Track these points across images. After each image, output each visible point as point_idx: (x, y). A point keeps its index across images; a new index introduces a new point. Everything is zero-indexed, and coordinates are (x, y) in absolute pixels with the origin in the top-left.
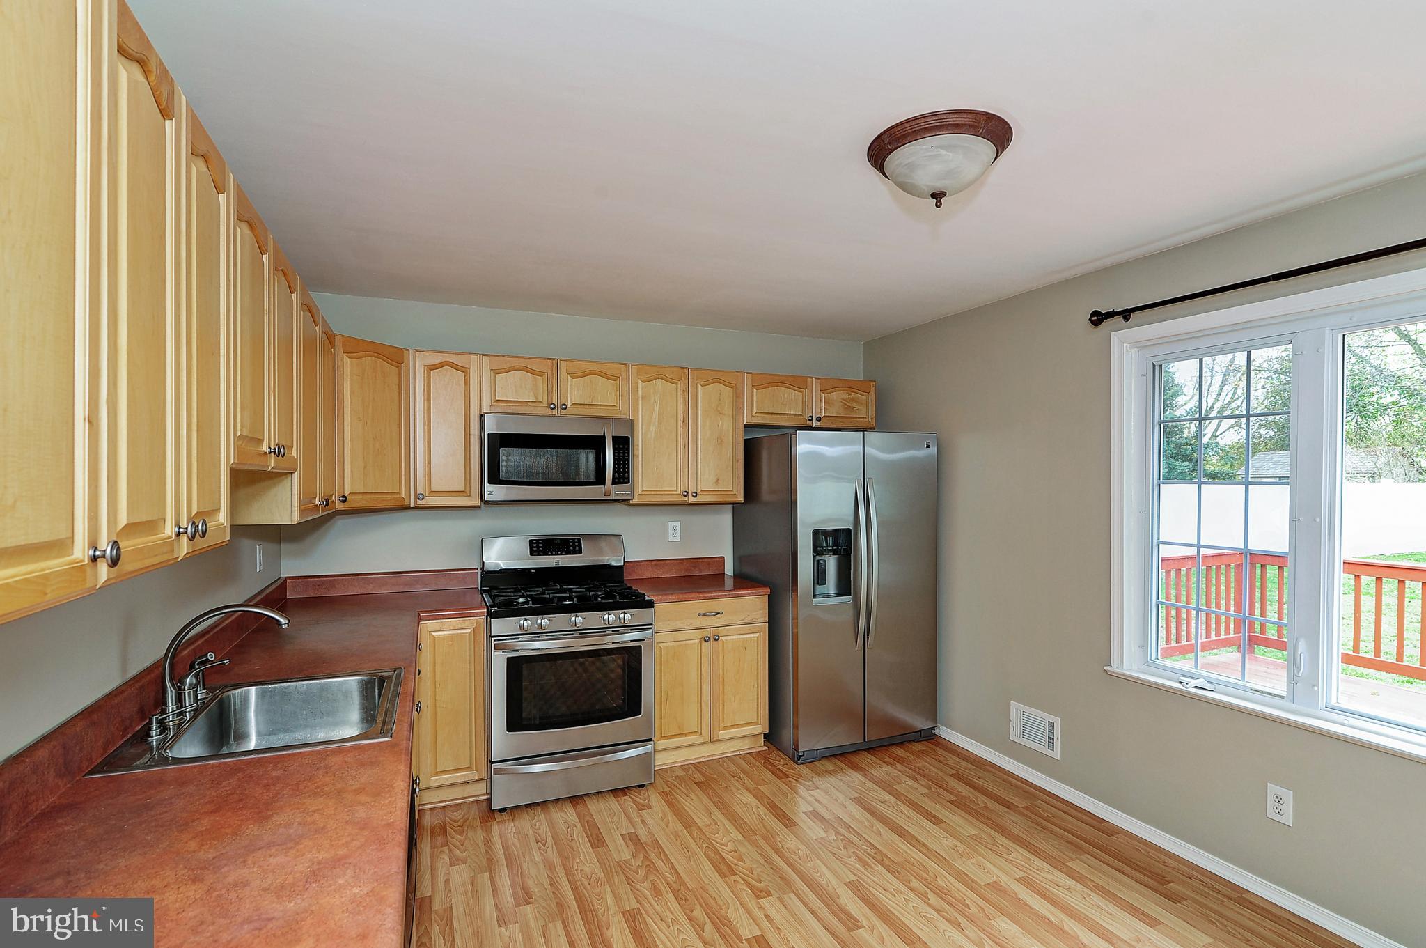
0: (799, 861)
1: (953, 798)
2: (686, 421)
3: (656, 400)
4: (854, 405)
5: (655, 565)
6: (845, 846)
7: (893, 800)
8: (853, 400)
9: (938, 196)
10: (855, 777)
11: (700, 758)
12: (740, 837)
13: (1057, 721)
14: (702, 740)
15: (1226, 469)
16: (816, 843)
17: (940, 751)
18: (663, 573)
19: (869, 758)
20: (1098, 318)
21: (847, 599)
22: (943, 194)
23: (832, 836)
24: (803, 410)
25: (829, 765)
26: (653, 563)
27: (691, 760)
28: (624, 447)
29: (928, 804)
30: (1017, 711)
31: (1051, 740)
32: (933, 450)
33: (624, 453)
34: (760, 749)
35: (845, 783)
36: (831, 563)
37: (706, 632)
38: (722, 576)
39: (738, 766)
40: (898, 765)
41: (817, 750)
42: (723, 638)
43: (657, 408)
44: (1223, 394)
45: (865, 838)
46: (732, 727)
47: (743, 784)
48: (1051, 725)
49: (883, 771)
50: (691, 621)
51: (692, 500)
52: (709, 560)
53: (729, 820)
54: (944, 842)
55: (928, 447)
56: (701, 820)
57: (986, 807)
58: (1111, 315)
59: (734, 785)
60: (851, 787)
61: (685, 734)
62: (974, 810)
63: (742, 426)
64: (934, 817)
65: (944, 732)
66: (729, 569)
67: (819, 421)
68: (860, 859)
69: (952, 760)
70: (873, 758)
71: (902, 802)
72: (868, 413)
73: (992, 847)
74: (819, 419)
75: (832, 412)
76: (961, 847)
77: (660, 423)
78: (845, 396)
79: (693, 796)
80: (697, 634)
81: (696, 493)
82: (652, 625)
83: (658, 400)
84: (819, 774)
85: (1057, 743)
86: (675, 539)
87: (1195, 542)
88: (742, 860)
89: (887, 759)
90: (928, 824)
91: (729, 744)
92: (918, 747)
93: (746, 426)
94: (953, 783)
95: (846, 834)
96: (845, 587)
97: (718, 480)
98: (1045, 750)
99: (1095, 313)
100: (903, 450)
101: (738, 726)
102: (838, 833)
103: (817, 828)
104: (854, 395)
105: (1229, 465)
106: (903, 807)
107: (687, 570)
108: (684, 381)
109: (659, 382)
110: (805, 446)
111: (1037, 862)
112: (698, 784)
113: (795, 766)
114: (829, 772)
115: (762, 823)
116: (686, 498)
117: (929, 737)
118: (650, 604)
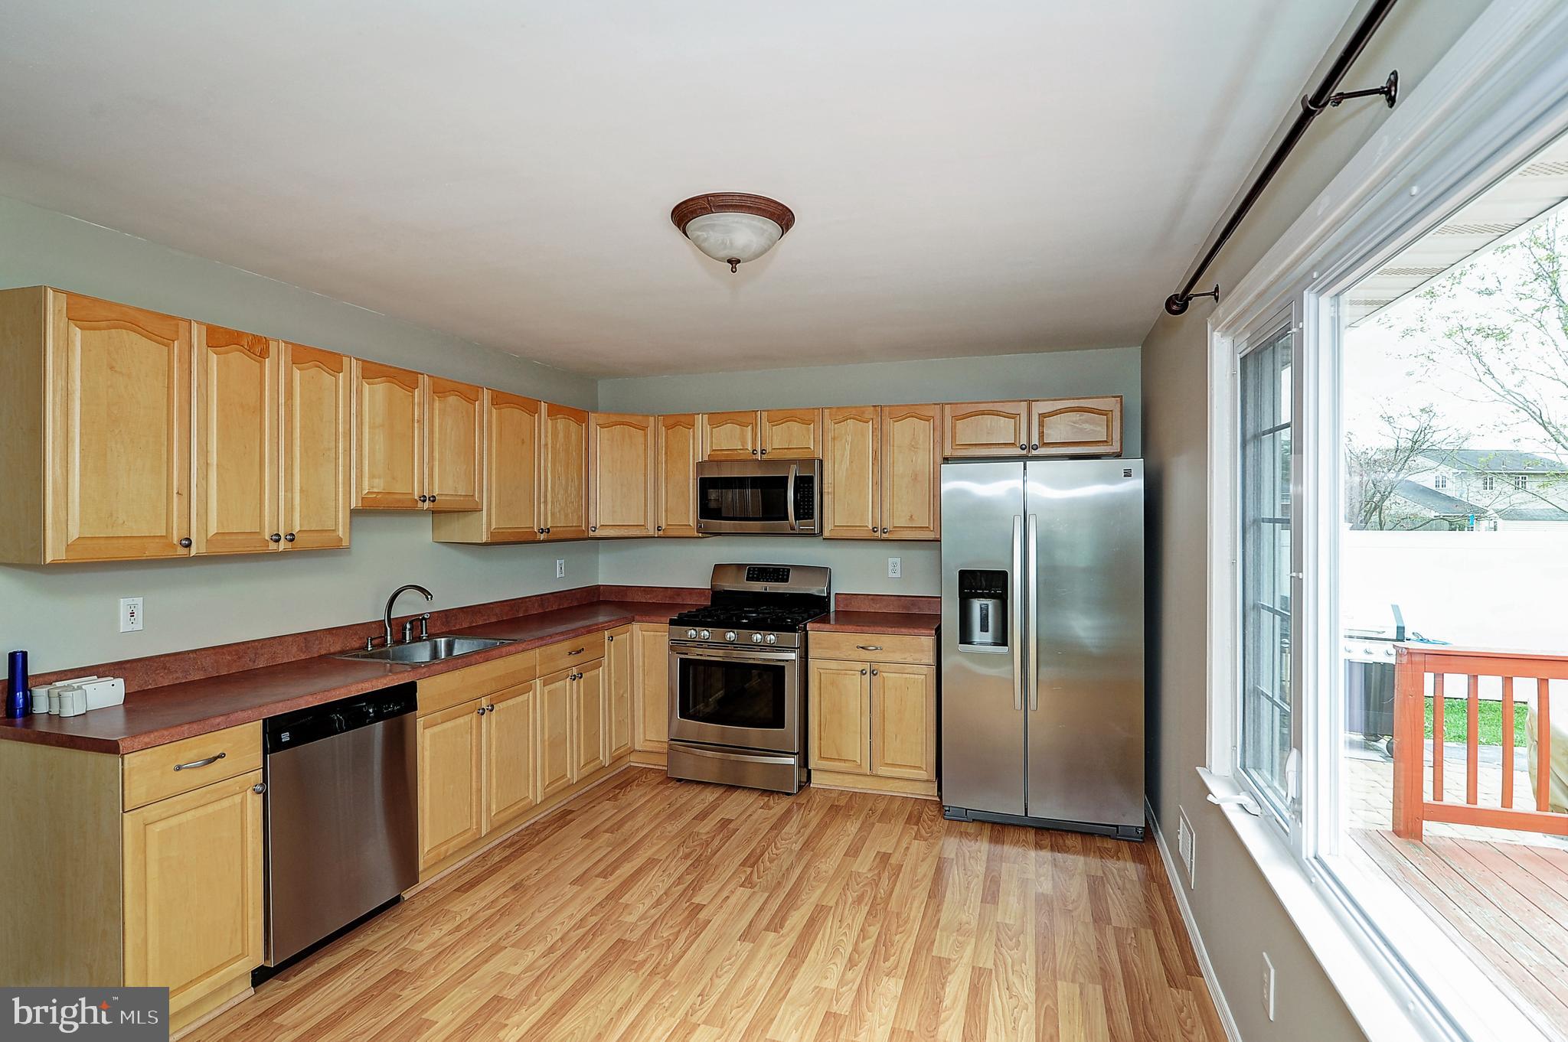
2: (878, 458)
5: (872, 599)
8: (1086, 421)
9: (734, 262)
11: (864, 789)
12: (798, 849)
13: (1194, 837)
14: (862, 771)
18: (880, 608)
19: (1027, 835)
20: (1178, 306)
21: (1002, 650)
22: (737, 261)
24: (1016, 438)
25: (972, 828)
26: (870, 597)
27: (854, 788)
28: (809, 486)
31: (1191, 861)
33: (809, 491)
34: (931, 798)
37: (865, 666)
41: (966, 810)
42: (883, 674)
43: (848, 447)
46: (893, 765)
47: (868, 818)
50: (850, 653)
52: (930, 599)
53: (809, 836)
55: (1128, 475)
56: (791, 828)
59: (859, 816)
61: (845, 761)
63: (941, 460)
67: (1035, 449)
70: (1031, 836)
72: (1109, 435)
74: (1035, 447)
75: (1056, 438)
77: (851, 462)
78: (1075, 417)
81: (887, 529)
83: (849, 439)
85: (1193, 867)
86: (894, 575)
89: (1045, 842)
91: (897, 783)
93: (947, 460)
97: (912, 516)
101: (900, 766)
104: (1087, 415)
107: (905, 607)
108: (876, 419)
109: (850, 422)
110: (949, 481)
113: (940, 819)
114: (962, 833)
116: (877, 535)
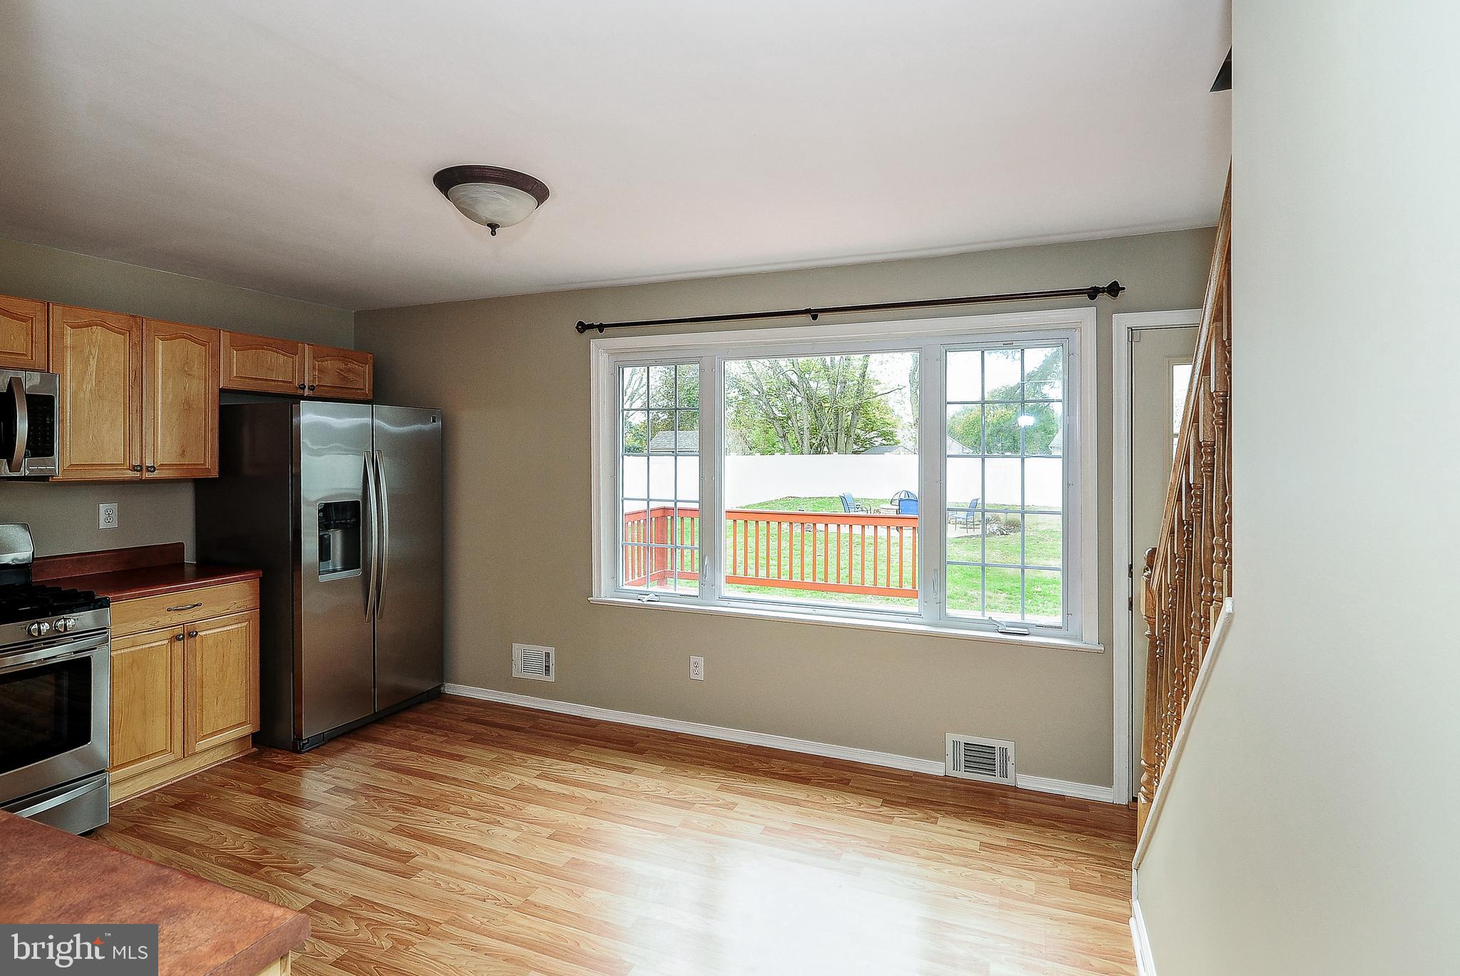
0: (334, 831)
1: (470, 737)
2: (139, 380)
3: (93, 352)
4: (351, 376)
5: (78, 560)
6: (379, 804)
7: (415, 754)
8: (349, 370)
9: (493, 227)
10: (369, 747)
11: (167, 781)
12: (257, 835)
13: (551, 650)
14: (172, 758)
15: (636, 444)
16: (348, 811)
17: (448, 705)
18: (91, 569)
19: (382, 728)
20: (582, 327)
21: (355, 573)
22: (497, 226)
23: (363, 801)
24: (294, 377)
26: (74, 557)
27: (154, 787)
28: (45, 409)
29: (449, 749)
30: (518, 649)
31: (547, 667)
32: (439, 424)
33: (44, 416)
34: (249, 752)
35: (363, 755)
36: (337, 538)
37: (179, 630)
38: (182, 565)
39: (226, 776)
40: (411, 726)
41: (323, 733)
42: (201, 634)
43: (93, 363)
44: (633, 382)
45: (396, 792)
46: (212, 734)
47: (240, 789)
48: (548, 655)
49: (397, 734)
50: (160, 618)
51: (147, 475)
52: (162, 548)
53: (234, 825)
54: (471, 771)
55: (434, 421)
56: (198, 836)
57: (500, 735)
58: (591, 327)
59: (227, 794)
60: (369, 756)
61: (148, 757)
62: (490, 740)
63: (217, 391)
64: (457, 756)
65: (451, 689)
66: (189, 557)
67: (313, 390)
68: (397, 809)
69: (461, 708)
70: (383, 727)
71: (425, 753)
72: (365, 385)
73: (512, 762)
74: (312, 388)
75: (328, 381)
76: (486, 770)
77: (98, 382)
78: (342, 366)
79: (173, 819)
80: (167, 634)
81: (153, 467)
82: (105, 628)
83: (96, 352)
84: (330, 755)
85: (552, 668)
86: (107, 526)
87: (646, 497)
88: (268, 853)
89: (399, 724)
90: (452, 763)
91: (206, 756)
92: (426, 706)
93: (222, 391)
94: (466, 726)
95: (377, 794)
96: (353, 558)
97: (184, 451)
98: (544, 678)
99: (580, 323)
100: (410, 424)
101: (222, 731)
102: (367, 796)
103: (344, 800)
104: (350, 365)
105: (638, 441)
106: (426, 757)
107: (127, 563)
108: (135, 332)
109: (98, 330)
110: (310, 416)
111: (548, 761)
112: (176, 806)
113: (298, 756)
114: (341, 751)
115: (278, 815)
116: (138, 474)
117: (437, 695)
118: (104, 604)
